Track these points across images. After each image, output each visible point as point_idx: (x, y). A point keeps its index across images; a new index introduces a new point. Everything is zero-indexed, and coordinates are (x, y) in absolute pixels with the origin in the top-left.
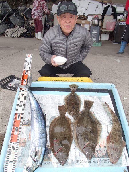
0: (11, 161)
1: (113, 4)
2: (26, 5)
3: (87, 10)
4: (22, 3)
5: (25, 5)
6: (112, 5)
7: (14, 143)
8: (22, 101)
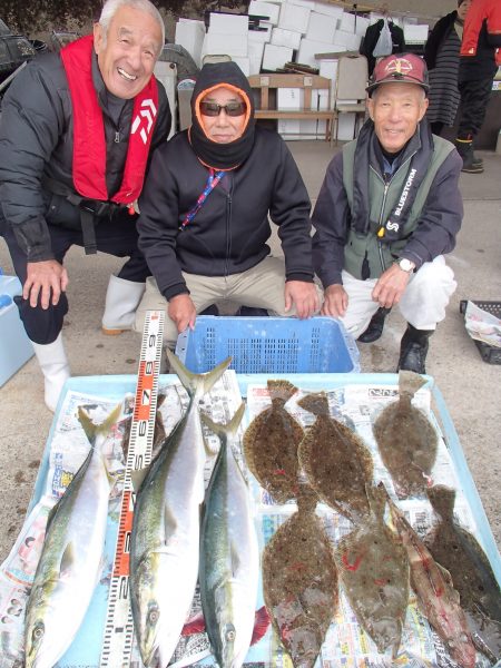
0: (119, 630)
1: (391, 16)
2: (64, 21)
3: (303, 36)
4: (43, 15)
5: (58, 20)
6: (390, 19)
7: (124, 579)
8: (141, 456)
